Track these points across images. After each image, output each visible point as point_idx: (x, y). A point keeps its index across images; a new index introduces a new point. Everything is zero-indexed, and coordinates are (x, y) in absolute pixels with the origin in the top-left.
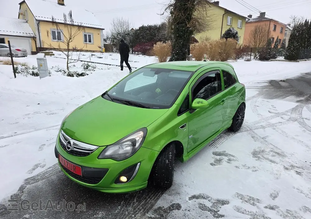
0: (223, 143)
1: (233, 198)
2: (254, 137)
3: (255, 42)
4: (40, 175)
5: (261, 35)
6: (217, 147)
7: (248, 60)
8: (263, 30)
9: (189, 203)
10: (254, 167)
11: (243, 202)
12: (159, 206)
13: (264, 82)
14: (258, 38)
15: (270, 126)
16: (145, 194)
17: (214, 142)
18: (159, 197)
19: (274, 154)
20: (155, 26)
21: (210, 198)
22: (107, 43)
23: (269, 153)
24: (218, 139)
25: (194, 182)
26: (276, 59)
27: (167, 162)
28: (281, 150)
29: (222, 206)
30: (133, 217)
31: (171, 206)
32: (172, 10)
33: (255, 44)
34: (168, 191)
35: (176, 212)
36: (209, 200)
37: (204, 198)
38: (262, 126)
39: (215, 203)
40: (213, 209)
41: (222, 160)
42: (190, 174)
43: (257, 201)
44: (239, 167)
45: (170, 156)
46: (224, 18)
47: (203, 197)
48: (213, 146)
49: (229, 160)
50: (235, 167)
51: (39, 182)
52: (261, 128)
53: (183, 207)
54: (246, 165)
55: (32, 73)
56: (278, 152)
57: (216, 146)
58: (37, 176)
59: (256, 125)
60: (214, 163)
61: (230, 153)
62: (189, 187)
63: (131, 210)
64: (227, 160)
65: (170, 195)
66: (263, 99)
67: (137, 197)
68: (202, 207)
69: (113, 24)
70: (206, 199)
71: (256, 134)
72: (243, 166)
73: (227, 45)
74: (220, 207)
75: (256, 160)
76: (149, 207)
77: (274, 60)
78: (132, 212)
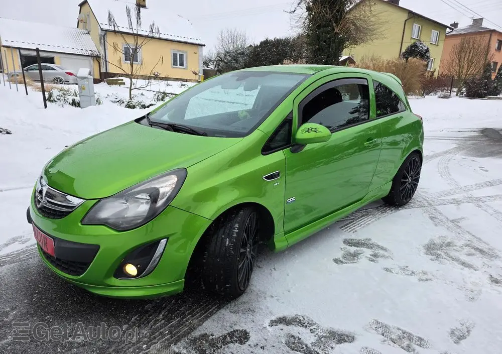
0: (369, 224)
1: (366, 330)
2: (435, 218)
3: (460, 67)
4: (12, 255)
5: (471, 55)
6: (356, 231)
7: (445, 97)
8: (475, 45)
9: (269, 331)
10: (425, 273)
11: (385, 341)
12: (203, 332)
13: (471, 131)
14: (466, 59)
15: (470, 201)
16: (186, 306)
17: (352, 222)
18: (212, 314)
19: (473, 251)
20: (287, 40)
21: (315, 327)
22: (207, 69)
23: (460, 249)
24: (362, 216)
25: (292, 291)
26: (498, 96)
27: (227, 243)
28: (488, 245)
29: (338, 345)
30: (142, 350)
31: (228, 334)
32: (311, 4)
33: (460, 70)
34: (233, 304)
35: (235, 347)
36: (311, 330)
37: (303, 325)
38: (454, 199)
39: (323, 336)
40: (316, 350)
41: (360, 254)
42: (288, 275)
43: (419, 343)
44: (393, 270)
45: (236, 231)
46: (406, 27)
47: (300, 323)
48: (348, 228)
49: (375, 255)
50: (384, 271)
51: (4, 267)
52: (451, 203)
53: (253, 338)
54: (407, 267)
55: (71, 102)
56: (480, 248)
57: (354, 229)
58: (6, 256)
59: (443, 198)
60: (341, 259)
61: (380, 244)
62: (278, 300)
63: (146, 334)
64: (371, 255)
65: (233, 312)
66: (464, 157)
67: (168, 310)
68: (294, 343)
69: (221, 38)
70: (306, 327)
71: (440, 213)
72: (401, 269)
73: (407, 69)
74: (332, 348)
75: (431, 260)
76: (185, 332)
77: (493, 99)
78: (146, 340)
